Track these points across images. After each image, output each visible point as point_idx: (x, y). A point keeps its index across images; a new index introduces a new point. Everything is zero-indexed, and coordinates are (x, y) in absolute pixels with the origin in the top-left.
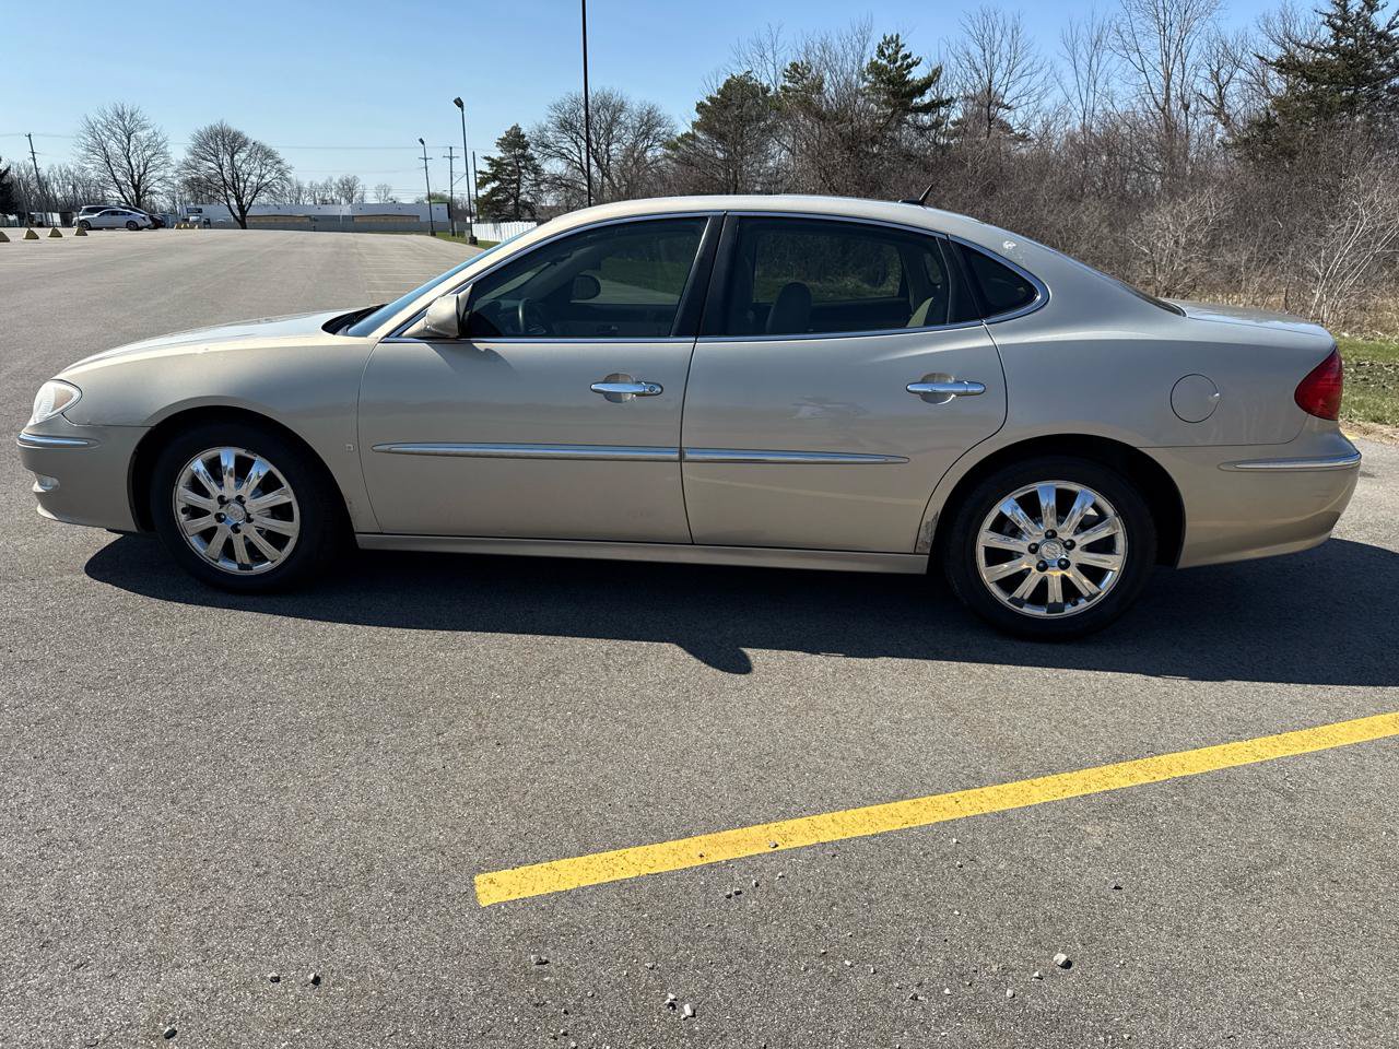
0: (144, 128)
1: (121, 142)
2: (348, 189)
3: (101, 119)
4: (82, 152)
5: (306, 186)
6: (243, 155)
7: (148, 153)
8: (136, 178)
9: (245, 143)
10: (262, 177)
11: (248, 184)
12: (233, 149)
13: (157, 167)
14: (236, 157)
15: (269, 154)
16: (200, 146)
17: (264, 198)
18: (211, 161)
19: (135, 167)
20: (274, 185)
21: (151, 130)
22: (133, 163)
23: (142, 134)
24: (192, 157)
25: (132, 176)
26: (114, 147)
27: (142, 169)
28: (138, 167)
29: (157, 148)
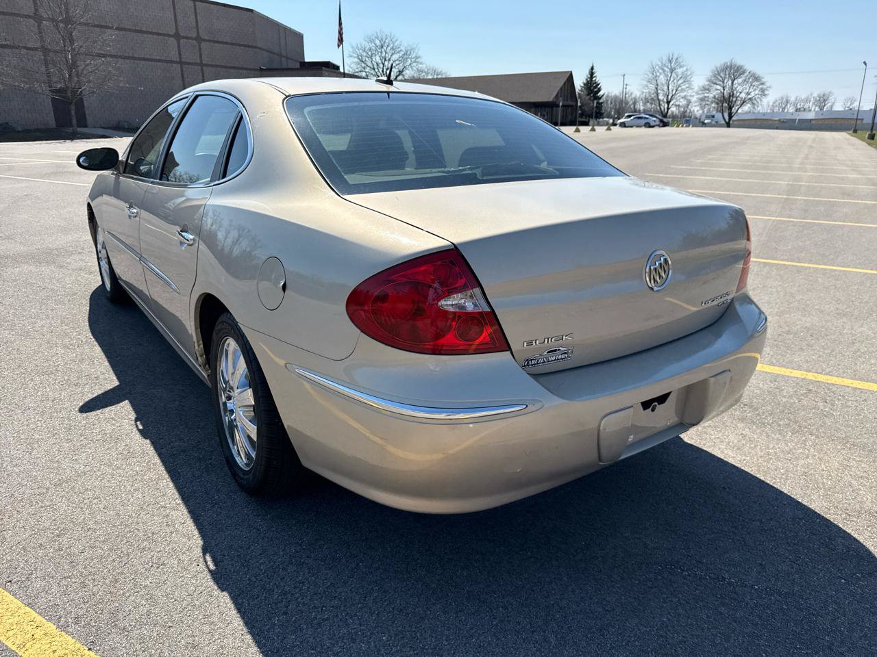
0: (681, 67)
1: (667, 76)
2: (822, 100)
3: (659, 63)
4: (645, 83)
5: (792, 99)
6: (740, 80)
7: (680, 82)
8: (670, 97)
9: (744, 72)
10: (748, 94)
11: (739, 99)
12: (734, 77)
13: (683, 90)
14: (736, 82)
15: (757, 79)
16: (715, 76)
17: (746, 108)
18: (719, 85)
19: (670, 91)
20: (755, 99)
21: (685, 68)
22: (670, 88)
23: (679, 71)
24: (708, 83)
25: (668, 96)
26: (662, 79)
27: (674, 91)
28: (672, 91)
29: (686, 78)
